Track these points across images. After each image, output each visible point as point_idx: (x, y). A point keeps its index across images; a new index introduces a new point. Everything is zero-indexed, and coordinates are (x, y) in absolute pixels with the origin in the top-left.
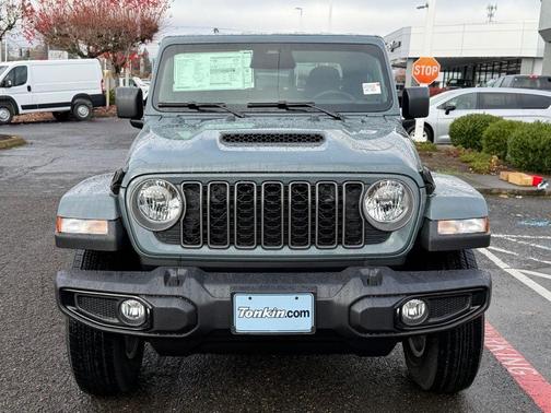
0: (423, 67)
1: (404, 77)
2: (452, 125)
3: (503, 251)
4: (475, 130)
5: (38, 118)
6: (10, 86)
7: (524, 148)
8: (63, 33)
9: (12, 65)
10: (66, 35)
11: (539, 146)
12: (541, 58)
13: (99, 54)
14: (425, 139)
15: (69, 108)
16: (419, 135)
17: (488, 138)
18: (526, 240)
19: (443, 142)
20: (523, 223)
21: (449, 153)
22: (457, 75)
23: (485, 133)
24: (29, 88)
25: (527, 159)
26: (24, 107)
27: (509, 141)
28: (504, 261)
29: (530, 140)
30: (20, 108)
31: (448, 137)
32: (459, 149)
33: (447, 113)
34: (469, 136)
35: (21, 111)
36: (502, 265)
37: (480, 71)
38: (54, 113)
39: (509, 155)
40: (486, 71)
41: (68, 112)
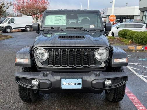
0: (111, 17)
1: (106, 20)
2: (119, 32)
3: (136, 69)
4: (125, 33)
5: (18, 31)
6: (10, 23)
7: (138, 38)
8: (23, 10)
9: (11, 18)
10: (24, 11)
11: (142, 38)
12: (139, 15)
13: (32, 15)
14: (112, 36)
15: (25, 28)
16: (110, 35)
17: (128, 36)
18: (141, 65)
19: (116, 36)
20: (140, 59)
21: (118, 39)
22: (119, 20)
23: (128, 34)
24: (15, 24)
25: (139, 41)
26: (14, 28)
27: (134, 36)
28: (137, 72)
29: (139, 36)
30: (13, 28)
31: (118, 35)
32: (121, 38)
33: (117, 29)
34: (123, 35)
35: (13, 29)
36: (136, 74)
37: (124, 19)
38: (22, 30)
39: (134, 40)
40: (126, 19)
41: (25, 29)
